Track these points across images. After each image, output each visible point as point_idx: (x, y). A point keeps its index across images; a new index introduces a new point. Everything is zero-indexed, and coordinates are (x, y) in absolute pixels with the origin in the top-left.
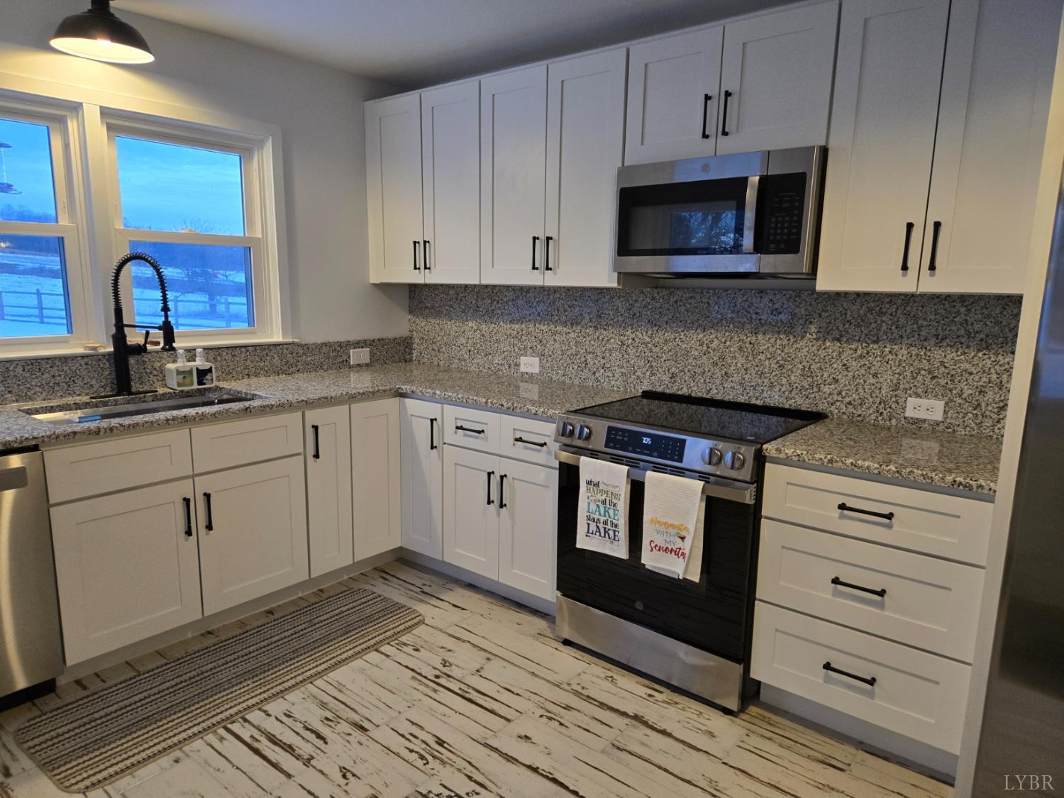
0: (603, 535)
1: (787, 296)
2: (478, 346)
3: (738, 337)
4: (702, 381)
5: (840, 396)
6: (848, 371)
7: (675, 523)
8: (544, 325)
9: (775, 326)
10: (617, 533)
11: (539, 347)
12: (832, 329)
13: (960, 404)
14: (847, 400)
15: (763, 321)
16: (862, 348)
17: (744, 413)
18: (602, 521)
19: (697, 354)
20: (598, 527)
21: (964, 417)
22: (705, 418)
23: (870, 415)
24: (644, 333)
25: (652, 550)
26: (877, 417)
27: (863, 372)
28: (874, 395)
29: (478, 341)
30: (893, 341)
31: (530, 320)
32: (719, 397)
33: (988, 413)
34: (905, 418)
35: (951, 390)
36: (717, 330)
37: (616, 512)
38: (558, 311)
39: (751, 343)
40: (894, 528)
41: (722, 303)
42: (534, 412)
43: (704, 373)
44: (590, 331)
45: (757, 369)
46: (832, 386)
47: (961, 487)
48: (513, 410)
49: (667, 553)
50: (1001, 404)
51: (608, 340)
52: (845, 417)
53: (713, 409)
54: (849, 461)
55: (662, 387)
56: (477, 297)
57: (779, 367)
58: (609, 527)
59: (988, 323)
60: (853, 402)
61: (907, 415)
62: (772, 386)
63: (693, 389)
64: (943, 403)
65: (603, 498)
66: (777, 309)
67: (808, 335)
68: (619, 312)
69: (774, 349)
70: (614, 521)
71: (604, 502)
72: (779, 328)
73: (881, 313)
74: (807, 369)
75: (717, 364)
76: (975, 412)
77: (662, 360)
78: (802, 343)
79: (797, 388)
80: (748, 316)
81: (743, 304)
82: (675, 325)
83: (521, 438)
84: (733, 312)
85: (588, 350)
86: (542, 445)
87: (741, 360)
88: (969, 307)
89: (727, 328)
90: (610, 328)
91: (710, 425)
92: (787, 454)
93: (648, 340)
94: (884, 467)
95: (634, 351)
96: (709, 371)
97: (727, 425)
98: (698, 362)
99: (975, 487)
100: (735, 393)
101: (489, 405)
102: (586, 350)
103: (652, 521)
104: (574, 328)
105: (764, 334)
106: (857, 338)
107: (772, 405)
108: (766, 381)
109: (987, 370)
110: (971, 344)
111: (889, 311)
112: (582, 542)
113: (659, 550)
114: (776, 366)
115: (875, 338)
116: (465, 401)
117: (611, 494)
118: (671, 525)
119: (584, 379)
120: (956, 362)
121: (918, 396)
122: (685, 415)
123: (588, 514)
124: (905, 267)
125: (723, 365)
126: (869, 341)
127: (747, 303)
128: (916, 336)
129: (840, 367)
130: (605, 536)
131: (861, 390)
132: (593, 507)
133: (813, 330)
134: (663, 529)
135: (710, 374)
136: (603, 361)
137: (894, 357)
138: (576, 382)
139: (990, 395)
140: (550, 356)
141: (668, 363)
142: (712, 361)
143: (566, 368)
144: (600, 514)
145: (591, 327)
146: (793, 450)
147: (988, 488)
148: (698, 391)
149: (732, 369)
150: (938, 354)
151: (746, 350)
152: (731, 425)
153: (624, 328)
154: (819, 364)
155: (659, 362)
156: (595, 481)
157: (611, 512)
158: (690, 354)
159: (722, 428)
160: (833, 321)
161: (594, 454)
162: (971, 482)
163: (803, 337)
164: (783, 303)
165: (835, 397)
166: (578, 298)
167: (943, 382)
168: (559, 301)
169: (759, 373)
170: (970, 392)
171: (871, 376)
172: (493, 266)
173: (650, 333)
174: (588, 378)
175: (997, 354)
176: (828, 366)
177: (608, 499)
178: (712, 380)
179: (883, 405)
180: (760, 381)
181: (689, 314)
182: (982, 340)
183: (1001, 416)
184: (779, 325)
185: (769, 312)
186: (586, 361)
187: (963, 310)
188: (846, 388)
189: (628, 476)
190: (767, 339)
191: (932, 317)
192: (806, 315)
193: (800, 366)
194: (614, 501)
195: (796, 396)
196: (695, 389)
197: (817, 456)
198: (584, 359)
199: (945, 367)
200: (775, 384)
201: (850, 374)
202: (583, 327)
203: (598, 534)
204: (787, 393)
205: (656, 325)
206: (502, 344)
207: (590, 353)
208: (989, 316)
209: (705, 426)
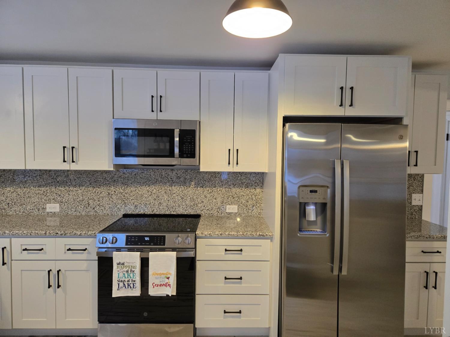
0: (127, 287)
1: (182, 172)
2: (15, 200)
3: (164, 188)
4: (150, 207)
5: (204, 207)
6: (207, 198)
7: (164, 273)
8: (62, 187)
9: (179, 183)
10: (135, 285)
11: (59, 198)
12: (200, 183)
13: (242, 206)
14: (207, 208)
15: (174, 181)
16: (211, 189)
17: (169, 218)
18: (126, 281)
19: (146, 196)
20: (124, 284)
21: (243, 210)
22: (152, 223)
23: (215, 213)
24: (120, 189)
25: (154, 287)
26: (217, 214)
27: (212, 198)
28: (216, 206)
29: (15, 198)
30: (220, 186)
31: (52, 185)
32: (157, 213)
33: (250, 208)
34: (226, 213)
35: (239, 202)
36: (155, 186)
37: (134, 275)
38: (70, 180)
39: (169, 190)
40: (243, 254)
41: (156, 175)
42: (79, 234)
43: (150, 204)
44: (91, 189)
45: (173, 200)
46: (202, 204)
47: (262, 236)
48: (65, 235)
49: (161, 286)
50: (253, 205)
51: (101, 193)
52: (207, 215)
53: (155, 218)
54: (227, 233)
55: (131, 211)
56: (14, 174)
57: (182, 198)
58: (130, 282)
59: (247, 179)
60: (209, 209)
61: (227, 211)
62: (179, 206)
63: (146, 210)
64: (237, 206)
65: (127, 269)
66: (179, 177)
67: (191, 186)
68: (106, 180)
69: (179, 192)
70: (133, 279)
71: (127, 271)
72: (180, 184)
73: (216, 177)
74: (192, 199)
75: (156, 199)
76: (246, 208)
77: (130, 200)
78: (190, 189)
79: (189, 206)
80: (168, 179)
81: (165, 175)
82: (136, 184)
83: (70, 249)
84: (161, 178)
85: (90, 198)
86: (85, 250)
87: (166, 197)
88: (241, 175)
89: (159, 184)
90: (102, 187)
91: (154, 225)
92: (205, 234)
93: (122, 191)
94: (238, 233)
95: (115, 197)
96: (153, 202)
97: (162, 224)
98: (147, 199)
99: (265, 235)
100: (164, 210)
101: (48, 234)
102: (88, 198)
103: (153, 274)
104: (81, 188)
105: (175, 186)
106: (208, 186)
107: (180, 214)
108: (177, 204)
109: (248, 194)
110: (243, 186)
111: (218, 176)
112: (116, 293)
113: (157, 286)
114: (180, 198)
115: (214, 186)
116: (29, 234)
117: (131, 267)
118: (163, 274)
119: (88, 212)
120: (240, 192)
121: (230, 205)
122: (142, 222)
123: (118, 279)
124: (229, 164)
125: (158, 200)
126: (213, 187)
127: (167, 174)
128: (227, 185)
129: (203, 197)
130: (128, 288)
131: (211, 205)
132: (121, 275)
133: (193, 184)
134: (159, 276)
135: (153, 204)
136: (98, 203)
137: (221, 192)
138: (83, 213)
139: (250, 202)
140: (66, 202)
141: (133, 201)
142: (154, 198)
143: (76, 207)
144: (125, 278)
145: (91, 187)
146: (207, 233)
147: (269, 235)
148: (148, 211)
149: (163, 201)
150: (234, 190)
151: (168, 193)
152: (163, 224)
153: (110, 186)
154: (196, 196)
155: (129, 200)
156: (122, 262)
157: (131, 275)
158: (143, 196)
159: (160, 226)
160: (200, 180)
161: (119, 250)
162: (264, 234)
163: (189, 187)
164: (181, 174)
165: (203, 208)
166: (83, 174)
167: (236, 199)
168: (71, 176)
169: (174, 201)
170: (244, 202)
171: (214, 199)
172: (34, 160)
173: (123, 188)
174: (90, 211)
175: (250, 189)
176: (199, 197)
177: (129, 269)
178: (154, 206)
179: (219, 209)
180: (174, 205)
181: (142, 179)
182: (246, 185)
183: (253, 209)
184: (180, 182)
185: (176, 178)
186: (89, 203)
187: (240, 175)
188: (206, 204)
189: (140, 257)
190: (176, 188)
191: (231, 178)
192: (190, 179)
193: (189, 198)
194: (133, 270)
195: (189, 209)
196: (147, 210)
197: (216, 233)
198: (87, 202)
199: (237, 194)
200: (180, 205)
201: (207, 199)
202: (86, 187)
203: (124, 287)
204: (185, 208)
205: (126, 185)
206: (33, 199)
207: (91, 199)
208: (247, 177)
209: (152, 226)
